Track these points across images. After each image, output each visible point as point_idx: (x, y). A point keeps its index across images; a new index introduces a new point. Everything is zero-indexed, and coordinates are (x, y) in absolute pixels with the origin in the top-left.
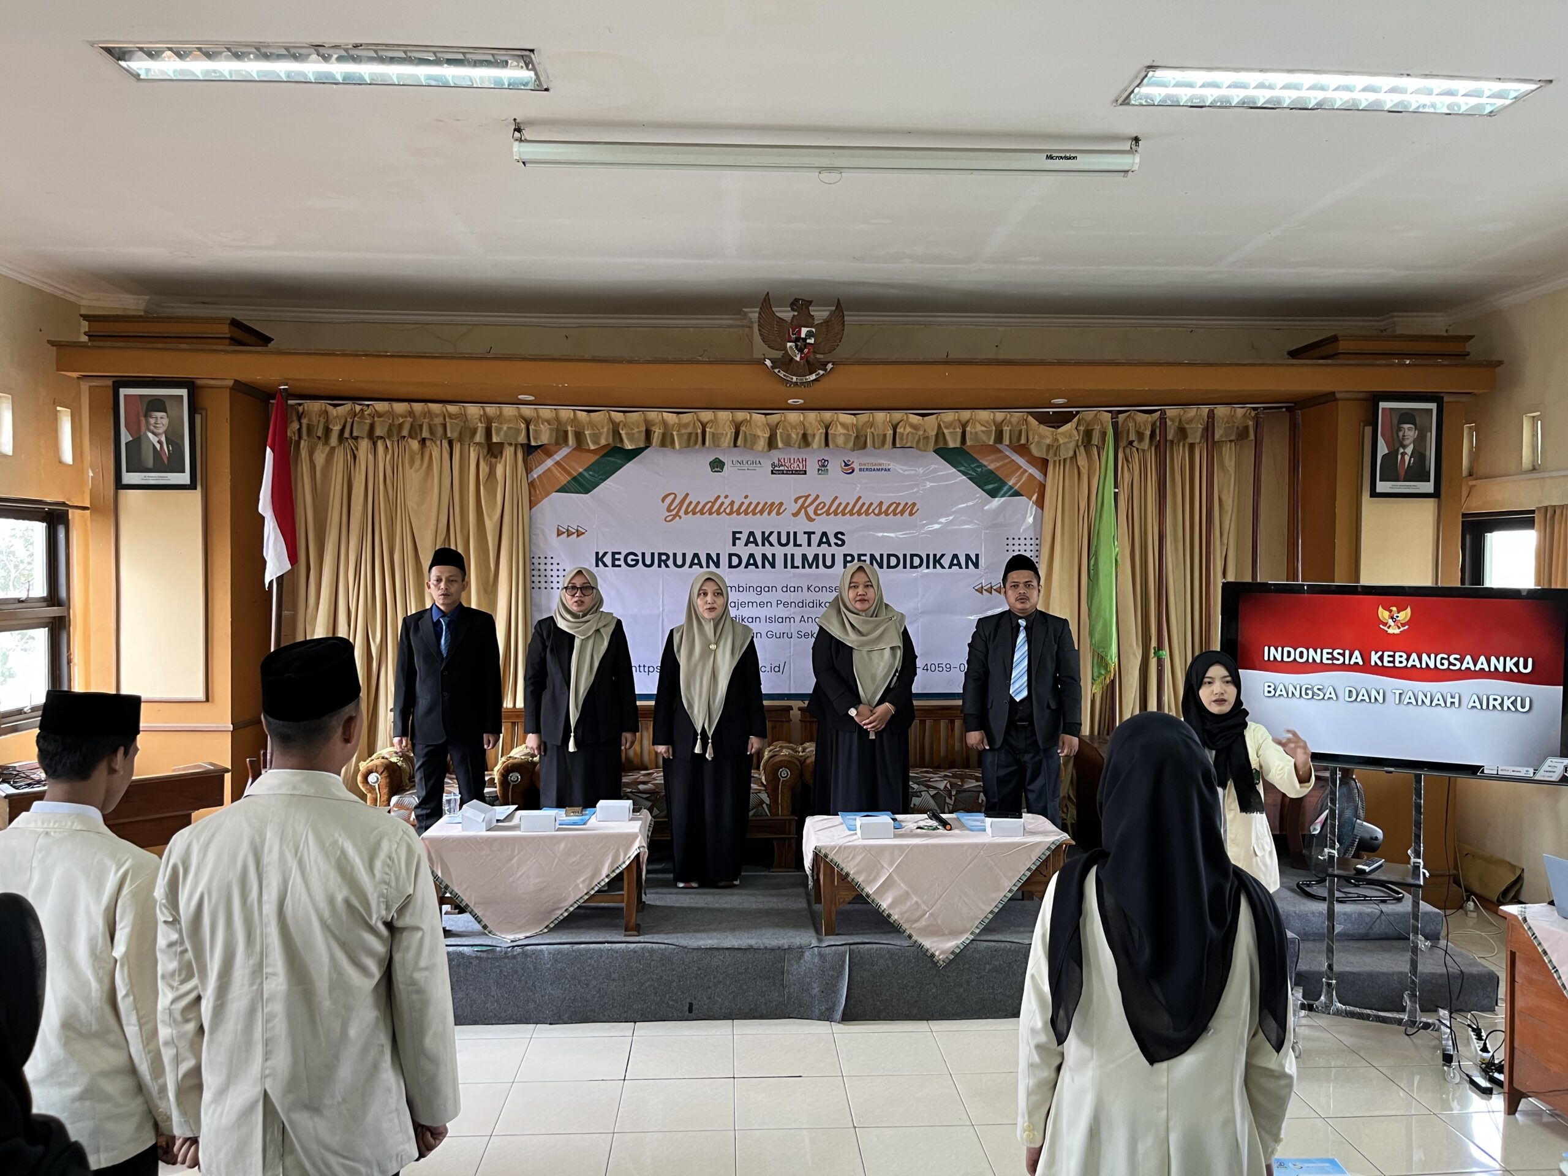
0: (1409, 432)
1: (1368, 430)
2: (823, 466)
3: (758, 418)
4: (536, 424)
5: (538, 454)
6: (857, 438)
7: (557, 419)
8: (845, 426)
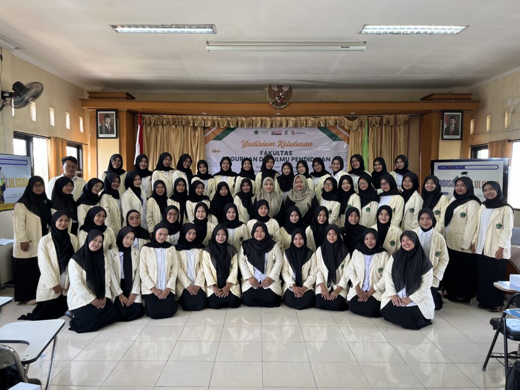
0: (453, 121)
1: (441, 121)
2: (286, 132)
3: (268, 119)
4: (207, 121)
5: (207, 130)
6: (296, 124)
7: (213, 120)
8: (292, 121)
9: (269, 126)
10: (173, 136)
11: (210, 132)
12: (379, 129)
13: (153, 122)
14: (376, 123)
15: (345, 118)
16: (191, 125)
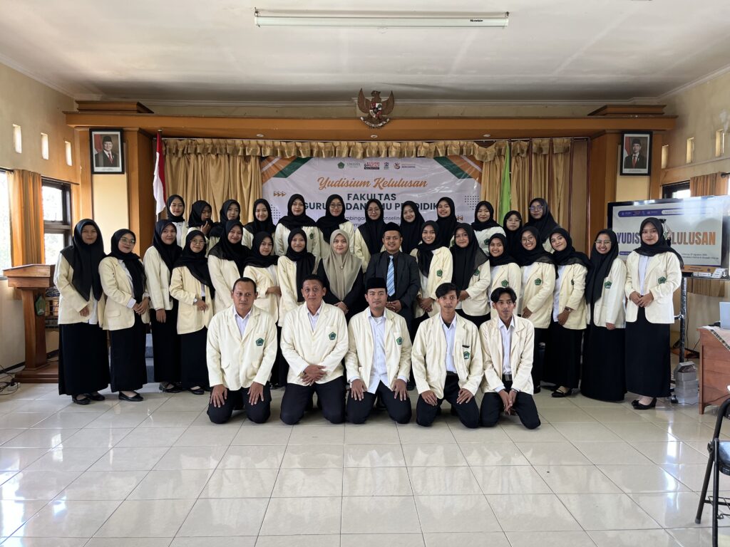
0: (637, 147)
1: (620, 146)
2: (387, 165)
3: (359, 144)
4: (265, 148)
5: (265, 161)
6: (401, 153)
7: (273, 145)
8: (396, 148)
9: (360, 155)
10: (212, 170)
11: (270, 165)
12: (527, 160)
13: (181, 150)
14: (522, 151)
15: (475, 144)
16: (240, 153)
